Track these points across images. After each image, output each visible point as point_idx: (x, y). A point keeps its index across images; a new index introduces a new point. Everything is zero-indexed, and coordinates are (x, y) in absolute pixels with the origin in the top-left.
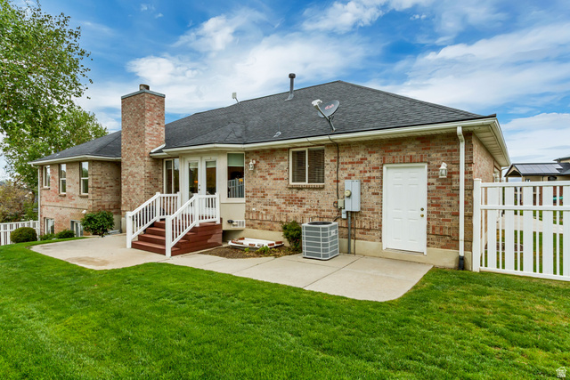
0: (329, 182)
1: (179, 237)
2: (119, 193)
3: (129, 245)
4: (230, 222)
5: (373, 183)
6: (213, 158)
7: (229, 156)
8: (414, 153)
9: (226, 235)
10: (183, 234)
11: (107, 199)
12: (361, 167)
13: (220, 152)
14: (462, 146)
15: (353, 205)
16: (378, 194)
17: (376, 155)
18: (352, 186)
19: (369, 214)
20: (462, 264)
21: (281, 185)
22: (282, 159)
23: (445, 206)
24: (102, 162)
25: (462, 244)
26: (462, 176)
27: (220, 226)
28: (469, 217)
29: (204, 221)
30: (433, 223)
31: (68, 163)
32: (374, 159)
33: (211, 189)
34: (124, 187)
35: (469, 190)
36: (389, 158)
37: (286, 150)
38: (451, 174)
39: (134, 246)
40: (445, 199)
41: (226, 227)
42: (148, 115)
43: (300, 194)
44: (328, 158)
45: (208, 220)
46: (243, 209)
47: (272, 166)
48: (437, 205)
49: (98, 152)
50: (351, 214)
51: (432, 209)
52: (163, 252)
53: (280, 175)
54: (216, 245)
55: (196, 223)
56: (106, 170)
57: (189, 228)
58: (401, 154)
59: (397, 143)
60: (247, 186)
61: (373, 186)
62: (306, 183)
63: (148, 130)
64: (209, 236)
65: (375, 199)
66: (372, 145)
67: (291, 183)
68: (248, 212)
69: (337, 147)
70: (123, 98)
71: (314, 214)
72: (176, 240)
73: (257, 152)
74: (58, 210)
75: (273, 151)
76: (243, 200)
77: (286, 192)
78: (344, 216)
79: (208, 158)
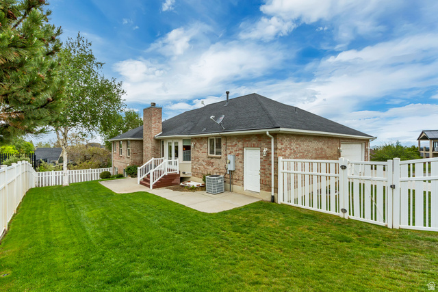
0: (223, 155)
1: (157, 180)
2: (142, 156)
3: (139, 183)
4: (184, 173)
5: (240, 157)
6: (177, 141)
7: (184, 140)
8: (255, 143)
9: (182, 179)
10: (159, 179)
11: (138, 159)
12: (235, 148)
13: (179, 138)
14: (272, 140)
15: (231, 168)
16: (242, 162)
17: (241, 143)
18: (230, 158)
19: (238, 172)
20: (273, 199)
21: (205, 155)
22: (205, 142)
23: (267, 170)
24: (136, 141)
25: (273, 189)
26: (273, 155)
27: (179, 175)
28: (276, 176)
29: (170, 172)
30: (263, 178)
31: (123, 141)
32: (240, 145)
33: (177, 156)
34: (144, 153)
35: (276, 163)
36: (245, 145)
37: (207, 138)
38: (268, 154)
39: (141, 183)
40: (267, 166)
41: (182, 175)
42: (153, 118)
43: (212, 160)
44: (223, 143)
45: (172, 172)
46: (190, 167)
47: (201, 146)
48: (264, 169)
49: (134, 136)
50: (231, 172)
51: (262, 171)
52: (149, 186)
53: (204, 150)
54: (177, 184)
55: (166, 173)
56: (138, 144)
57: (162, 176)
58: (250, 143)
59: (248, 137)
60: (192, 155)
61: (240, 158)
62: (214, 155)
63: (153, 126)
64: (173, 180)
65: (240, 165)
66: (239, 137)
67: (209, 155)
68: (193, 168)
69: (226, 137)
70: (144, 110)
71: (217, 171)
72: (155, 182)
73: (195, 138)
74: (119, 163)
75: (202, 138)
76: (190, 162)
77: (207, 159)
78: (228, 173)
79: (175, 141)
